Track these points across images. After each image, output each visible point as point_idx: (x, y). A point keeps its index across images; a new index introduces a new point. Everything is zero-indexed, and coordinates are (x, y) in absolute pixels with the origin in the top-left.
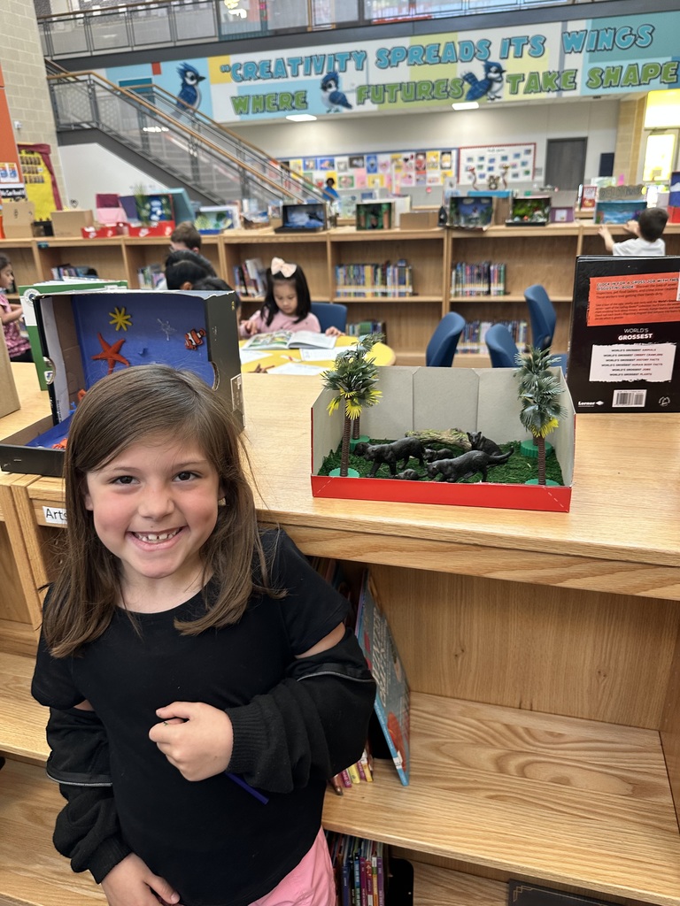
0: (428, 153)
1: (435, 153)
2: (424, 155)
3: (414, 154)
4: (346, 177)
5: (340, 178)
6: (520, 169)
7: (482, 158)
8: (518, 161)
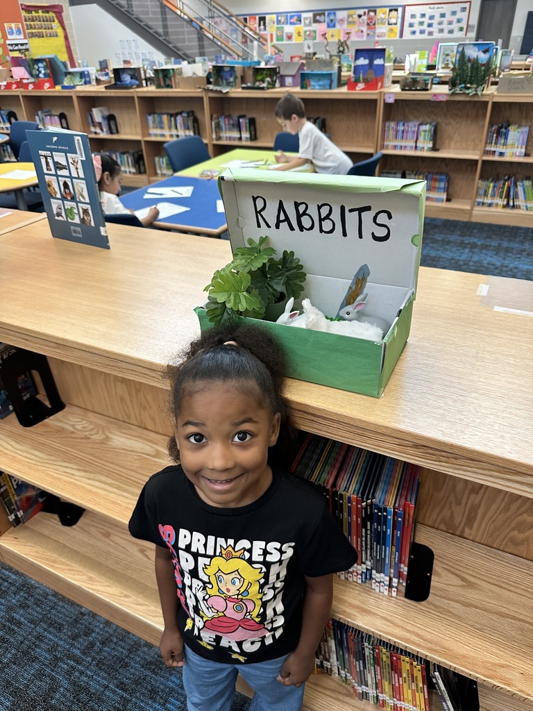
0: (378, 10)
1: (384, 9)
2: (375, 12)
3: (366, 10)
4: (310, 31)
5: (305, 32)
6: (455, 26)
7: (423, 15)
8: (454, 18)
